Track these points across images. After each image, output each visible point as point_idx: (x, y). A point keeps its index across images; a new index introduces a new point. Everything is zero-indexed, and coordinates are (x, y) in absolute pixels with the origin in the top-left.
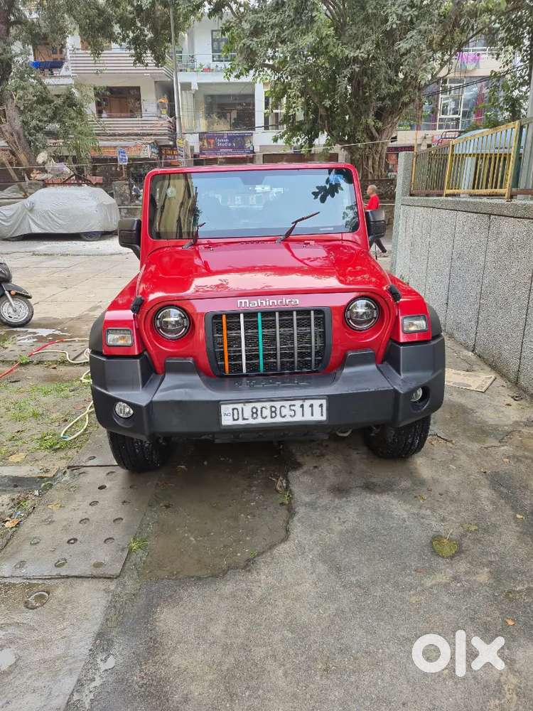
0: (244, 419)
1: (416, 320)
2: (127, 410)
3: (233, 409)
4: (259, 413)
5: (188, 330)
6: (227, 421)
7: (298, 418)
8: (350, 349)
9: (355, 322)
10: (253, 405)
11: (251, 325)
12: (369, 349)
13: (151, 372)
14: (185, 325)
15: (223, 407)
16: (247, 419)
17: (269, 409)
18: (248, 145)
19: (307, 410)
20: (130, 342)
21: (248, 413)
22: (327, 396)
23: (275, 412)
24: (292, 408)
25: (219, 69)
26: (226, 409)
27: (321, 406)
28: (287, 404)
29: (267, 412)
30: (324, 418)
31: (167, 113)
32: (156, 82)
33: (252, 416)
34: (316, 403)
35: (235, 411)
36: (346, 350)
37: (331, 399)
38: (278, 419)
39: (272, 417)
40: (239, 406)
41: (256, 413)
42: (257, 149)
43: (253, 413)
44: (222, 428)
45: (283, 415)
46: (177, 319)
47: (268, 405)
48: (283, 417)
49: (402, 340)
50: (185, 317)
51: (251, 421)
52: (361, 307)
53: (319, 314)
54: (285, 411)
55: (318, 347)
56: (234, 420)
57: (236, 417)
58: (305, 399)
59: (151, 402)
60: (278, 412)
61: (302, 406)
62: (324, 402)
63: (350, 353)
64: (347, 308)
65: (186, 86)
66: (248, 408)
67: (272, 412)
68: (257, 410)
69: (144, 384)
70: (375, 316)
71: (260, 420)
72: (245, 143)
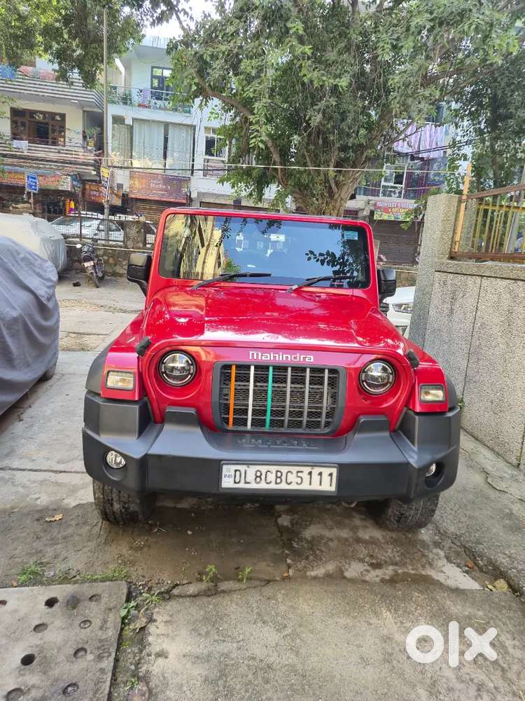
0: (246, 483)
1: (433, 389)
2: (118, 460)
3: (236, 471)
4: (263, 477)
5: (193, 379)
6: (227, 483)
7: (305, 486)
8: (362, 414)
9: (369, 385)
10: (258, 468)
11: (261, 379)
12: (383, 416)
13: (149, 420)
14: (192, 371)
15: (225, 467)
16: (249, 483)
17: (274, 474)
18: (185, 190)
19: (316, 477)
20: (131, 386)
21: (251, 477)
22: (338, 464)
23: (280, 477)
24: (299, 474)
25: (158, 106)
26: (228, 470)
27: (331, 475)
28: (294, 469)
29: (271, 477)
30: (333, 488)
31: (95, 145)
32: (84, 111)
33: (255, 479)
34: (326, 471)
35: (238, 473)
36: (359, 415)
37: (342, 468)
38: (283, 486)
39: (276, 483)
40: (242, 468)
41: (260, 477)
42: (194, 195)
43: (257, 477)
44: (221, 491)
45: (289, 482)
46: (183, 365)
47: (274, 469)
48: (289, 484)
49: (418, 409)
50: (192, 365)
51: (254, 486)
52: (376, 370)
53: (333, 374)
54: (292, 478)
55: (329, 408)
56: (235, 482)
57: (237, 480)
58: (314, 464)
59: (146, 455)
60: (284, 478)
61: (310, 473)
62: (334, 471)
63: (363, 419)
64: (362, 370)
65: (118, 120)
66: (251, 471)
67: (277, 477)
68: (261, 474)
69: (141, 433)
70: (391, 380)
71: (263, 486)
72: (181, 187)
